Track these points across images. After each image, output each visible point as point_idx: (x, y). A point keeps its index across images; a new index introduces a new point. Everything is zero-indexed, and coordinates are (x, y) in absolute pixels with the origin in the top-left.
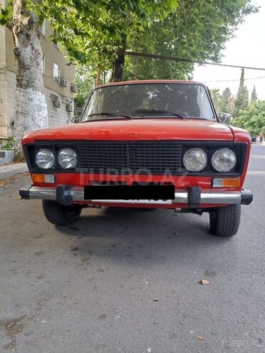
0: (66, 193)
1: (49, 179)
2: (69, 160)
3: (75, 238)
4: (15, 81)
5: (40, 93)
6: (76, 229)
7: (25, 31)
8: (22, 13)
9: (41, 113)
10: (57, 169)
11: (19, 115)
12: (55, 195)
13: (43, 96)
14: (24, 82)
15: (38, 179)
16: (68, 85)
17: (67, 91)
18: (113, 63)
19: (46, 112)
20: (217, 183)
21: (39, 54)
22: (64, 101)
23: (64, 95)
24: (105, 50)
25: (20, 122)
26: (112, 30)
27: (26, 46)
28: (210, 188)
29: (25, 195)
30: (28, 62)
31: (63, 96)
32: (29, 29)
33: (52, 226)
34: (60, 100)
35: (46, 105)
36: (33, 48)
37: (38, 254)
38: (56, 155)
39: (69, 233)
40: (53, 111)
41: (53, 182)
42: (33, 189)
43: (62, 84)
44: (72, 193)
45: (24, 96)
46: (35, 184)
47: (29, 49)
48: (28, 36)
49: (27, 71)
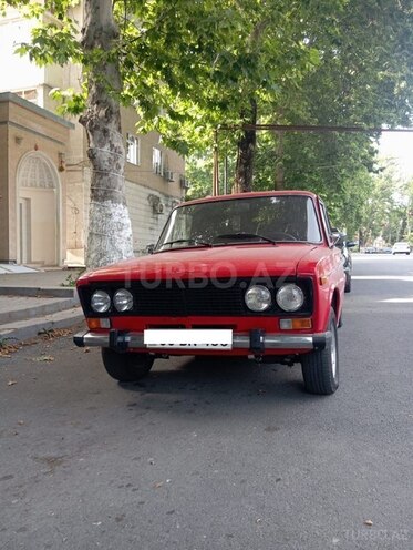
0: (120, 339)
1: (105, 323)
2: (125, 302)
3: (137, 394)
4: (89, 193)
5: (121, 206)
6: (142, 386)
7: (102, 125)
8: (98, 103)
9: (122, 234)
10: (113, 311)
11: (94, 237)
12: (108, 340)
13: (126, 210)
14: (101, 193)
15: (94, 324)
16: (176, 178)
17: (174, 188)
18: (239, 144)
19: (130, 231)
20: (285, 324)
21: (120, 153)
22: (170, 204)
23: (169, 193)
24: (224, 126)
25: (94, 248)
26: (223, 106)
27: (103, 146)
28: (278, 330)
29: (79, 342)
30: (105, 165)
31: (167, 196)
32: (108, 122)
33: (115, 382)
34: (163, 202)
35: (128, 221)
36: (112, 146)
37: (91, 408)
38: (112, 297)
39: (132, 389)
40: (152, 221)
41: (109, 326)
42: (89, 336)
43: (166, 178)
44: (128, 339)
45: (99, 211)
46: (91, 331)
47: (106, 149)
48: (105, 132)
49: (104, 178)
